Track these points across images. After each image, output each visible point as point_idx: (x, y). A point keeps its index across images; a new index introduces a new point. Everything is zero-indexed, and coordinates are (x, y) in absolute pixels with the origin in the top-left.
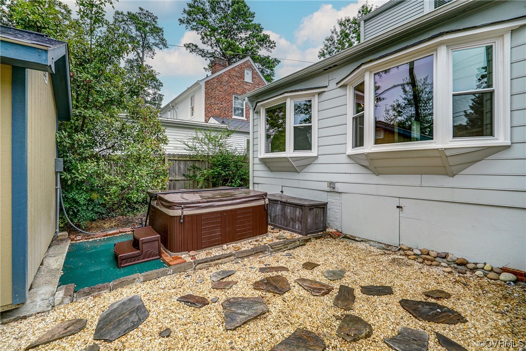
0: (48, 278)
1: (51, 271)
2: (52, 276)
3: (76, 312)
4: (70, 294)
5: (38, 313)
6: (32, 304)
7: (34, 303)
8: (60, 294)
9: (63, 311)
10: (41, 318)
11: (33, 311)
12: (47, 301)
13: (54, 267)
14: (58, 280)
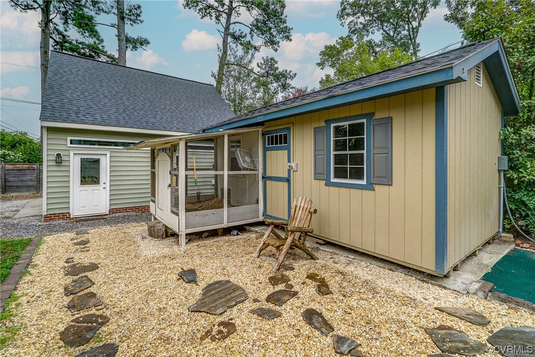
0: (475, 269)
1: (481, 265)
2: (479, 268)
3: (484, 309)
4: (484, 290)
5: (455, 291)
6: (453, 281)
7: (455, 282)
8: (476, 286)
9: (474, 301)
10: (455, 295)
11: (452, 287)
12: (465, 286)
13: (484, 262)
14: (483, 274)
